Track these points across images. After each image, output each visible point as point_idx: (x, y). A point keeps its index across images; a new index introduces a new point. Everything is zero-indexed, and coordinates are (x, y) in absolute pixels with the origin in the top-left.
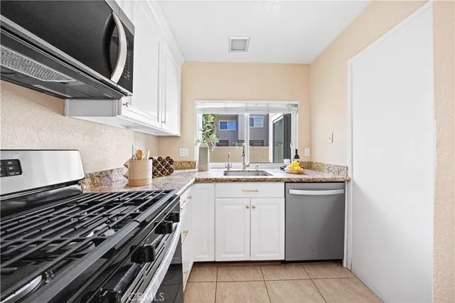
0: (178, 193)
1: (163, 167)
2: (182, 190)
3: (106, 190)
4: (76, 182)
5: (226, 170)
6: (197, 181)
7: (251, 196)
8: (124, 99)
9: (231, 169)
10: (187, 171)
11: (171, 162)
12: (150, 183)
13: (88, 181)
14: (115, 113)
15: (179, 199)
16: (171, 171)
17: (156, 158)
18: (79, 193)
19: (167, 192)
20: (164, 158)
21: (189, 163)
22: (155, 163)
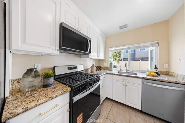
0: (100, 76)
1: (99, 68)
2: (101, 75)
3: (87, 73)
4: (82, 71)
5: (119, 71)
6: (107, 73)
7: (126, 81)
8: (90, 54)
9: (121, 71)
10: (106, 70)
11: (101, 67)
12: (95, 72)
13: (84, 70)
14: (88, 57)
15: (100, 77)
16: (101, 70)
17: (97, 66)
18: (83, 73)
19: (97, 75)
20: (99, 66)
21: (107, 68)
22: (96, 68)
